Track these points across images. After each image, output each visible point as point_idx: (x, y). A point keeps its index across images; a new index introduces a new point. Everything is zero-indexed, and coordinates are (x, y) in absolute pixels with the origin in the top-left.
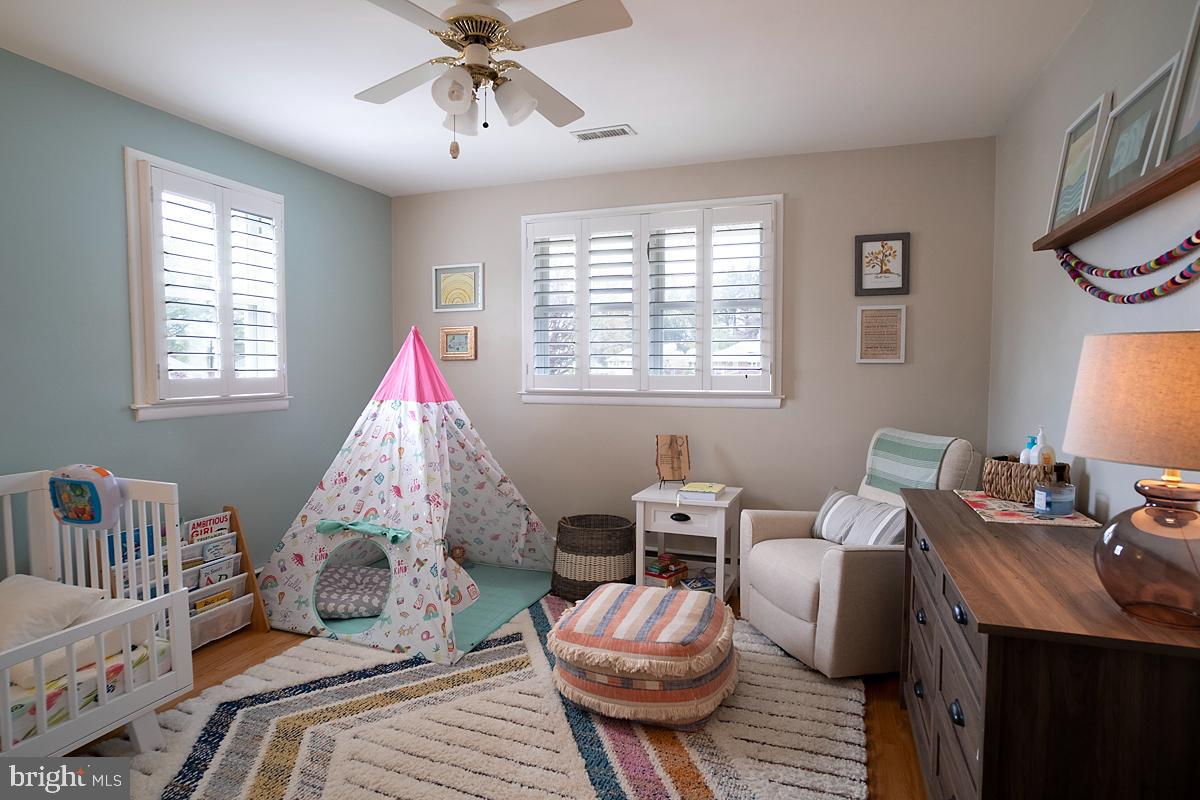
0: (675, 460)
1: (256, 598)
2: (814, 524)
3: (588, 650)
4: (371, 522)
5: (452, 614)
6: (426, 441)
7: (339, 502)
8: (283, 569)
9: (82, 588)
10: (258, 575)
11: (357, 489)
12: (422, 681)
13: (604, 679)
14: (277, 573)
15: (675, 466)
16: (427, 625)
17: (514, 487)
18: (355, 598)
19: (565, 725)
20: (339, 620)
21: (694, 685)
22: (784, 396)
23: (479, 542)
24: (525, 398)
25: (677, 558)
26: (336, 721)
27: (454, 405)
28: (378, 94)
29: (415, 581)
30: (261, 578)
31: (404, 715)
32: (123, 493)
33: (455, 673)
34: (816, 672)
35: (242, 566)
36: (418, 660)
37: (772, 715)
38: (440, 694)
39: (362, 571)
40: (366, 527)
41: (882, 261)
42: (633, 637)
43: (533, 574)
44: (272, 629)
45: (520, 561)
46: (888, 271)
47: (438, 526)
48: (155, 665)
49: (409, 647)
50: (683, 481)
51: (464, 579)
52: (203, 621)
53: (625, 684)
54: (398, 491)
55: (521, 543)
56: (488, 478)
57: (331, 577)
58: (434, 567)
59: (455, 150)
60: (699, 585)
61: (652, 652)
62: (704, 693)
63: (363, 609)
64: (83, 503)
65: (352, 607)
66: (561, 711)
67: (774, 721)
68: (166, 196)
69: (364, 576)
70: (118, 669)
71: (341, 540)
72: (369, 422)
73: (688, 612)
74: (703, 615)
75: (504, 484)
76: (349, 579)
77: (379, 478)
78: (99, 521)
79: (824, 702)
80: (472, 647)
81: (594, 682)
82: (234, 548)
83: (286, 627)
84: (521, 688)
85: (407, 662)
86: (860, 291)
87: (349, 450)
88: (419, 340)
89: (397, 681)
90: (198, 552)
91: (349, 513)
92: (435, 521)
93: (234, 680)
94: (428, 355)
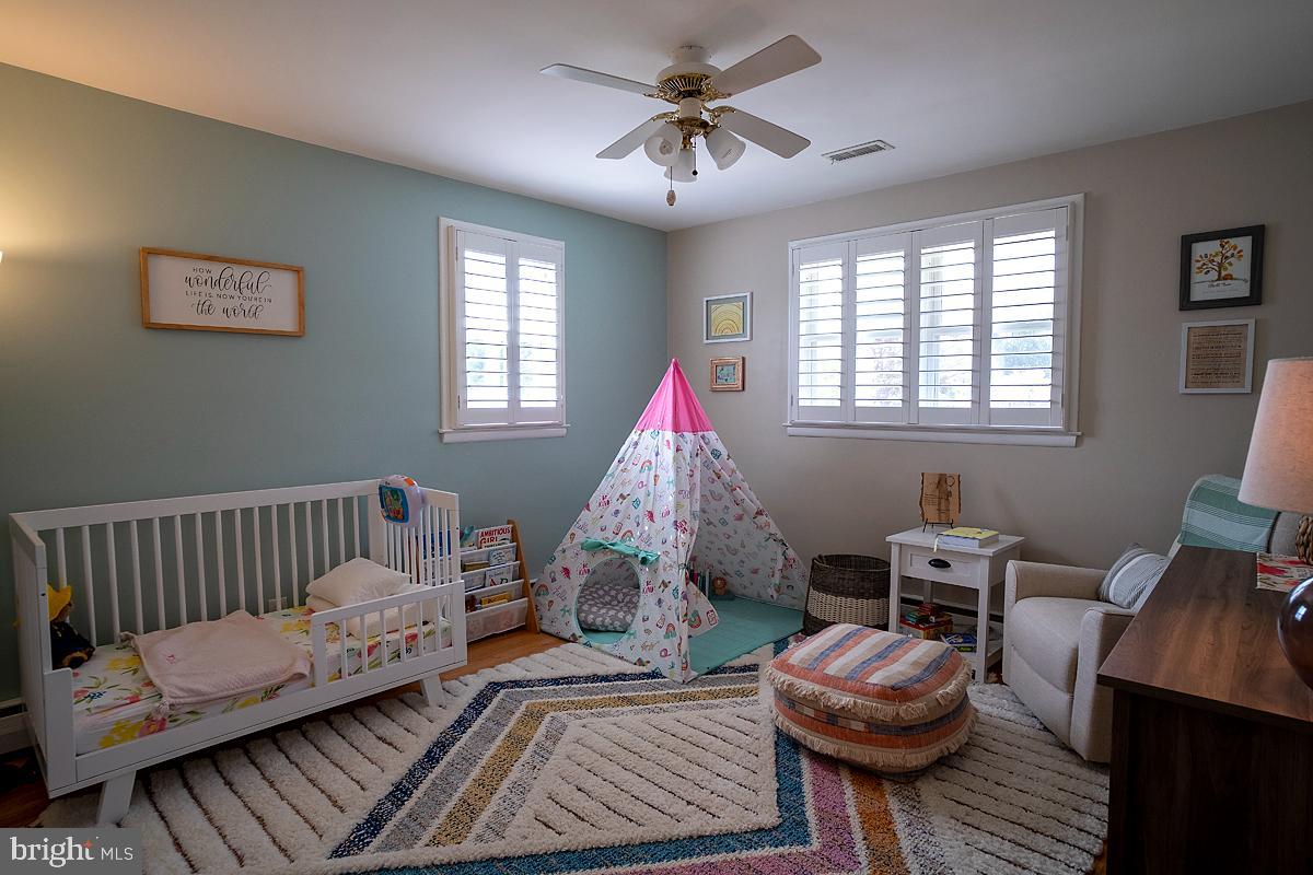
0: (943, 501)
1: (529, 601)
2: (1100, 586)
3: (797, 681)
4: (628, 543)
5: (690, 637)
6: (678, 469)
7: (601, 523)
8: (554, 580)
9: (399, 573)
10: (532, 585)
11: (617, 512)
12: (653, 692)
13: (811, 713)
14: (546, 581)
15: (943, 507)
16: (666, 644)
17: (770, 520)
18: (612, 613)
19: (772, 751)
20: (597, 631)
21: (903, 733)
22: (1080, 433)
23: (740, 574)
24: (791, 430)
25: (939, 610)
26: (573, 711)
27: (712, 435)
28: (617, 151)
29: (660, 601)
30: (535, 587)
31: (630, 717)
32: (424, 500)
33: (684, 691)
34: (1072, 751)
35: (520, 573)
36: (654, 675)
37: (999, 785)
38: (665, 706)
39: (624, 590)
40: (621, 547)
41: (1220, 265)
42: (843, 675)
43: (790, 612)
44: (542, 631)
45: (775, 597)
46: (1229, 277)
47: (682, 550)
48: (440, 640)
49: (648, 662)
50: (951, 525)
51: (703, 604)
52: (486, 615)
53: (830, 720)
54: (651, 515)
55: (777, 579)
56: (744, 510)
57: (596, 592)
58: (676, 590)
59: (671, 198)
60: (961, 640)
61: (861, 692)
62: (915, 745)
63: (617, 624)
64: (397, 506)
65: (608, 621)
66: (771, 739)
67: (1000, 791)
68: (468, 254)
69: (625, 595)
70: (414, 637)
71: (601, 558)
72: (631, 449)
73: (913, 659)
74: (930, 665)
75: (759, 517)
76: (612, 597)
77: (637, 503)
78: (407, 520)
79: (1071, 785)
80: (707, 670)
81: (802, 714)
82: (514, 557)
83: (552, 631)
84: (739, 713)
85: (645, 674)
86: (1187, 304)
87: (612, 475)
88: (679, 372)
89: (629, 689)
90: (484, 556)
91: (609, 534)
92: (680, 546)
93: (503, 667)
94: (686, 386)
